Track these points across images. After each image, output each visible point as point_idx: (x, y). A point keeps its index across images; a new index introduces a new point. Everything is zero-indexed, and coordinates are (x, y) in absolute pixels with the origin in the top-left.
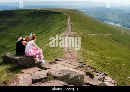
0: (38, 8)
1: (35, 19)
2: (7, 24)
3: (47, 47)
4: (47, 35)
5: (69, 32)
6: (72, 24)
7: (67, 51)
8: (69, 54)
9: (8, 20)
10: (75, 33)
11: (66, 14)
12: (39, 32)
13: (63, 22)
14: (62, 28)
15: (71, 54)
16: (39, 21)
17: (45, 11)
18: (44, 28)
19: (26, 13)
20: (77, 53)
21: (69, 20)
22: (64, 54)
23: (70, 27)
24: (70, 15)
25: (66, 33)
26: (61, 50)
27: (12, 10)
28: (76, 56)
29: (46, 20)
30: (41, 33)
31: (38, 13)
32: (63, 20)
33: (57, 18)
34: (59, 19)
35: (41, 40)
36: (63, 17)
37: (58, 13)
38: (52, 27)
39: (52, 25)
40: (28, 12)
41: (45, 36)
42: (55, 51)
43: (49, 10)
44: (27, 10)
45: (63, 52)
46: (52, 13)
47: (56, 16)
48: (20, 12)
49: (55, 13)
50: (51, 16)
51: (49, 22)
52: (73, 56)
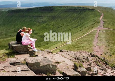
0: (74, 5)
1: (71, 14)
2: (48, 18)
3: (79, 40)
4: (81, 29)
5: (100, 28)
6: (104, 20)
7: (95, 45)
8: (97, 47)
9: (49, 15)
10: (106, 29)
11: (99, 12)
12: (75, 26)
13: (96, 18)
14: (95, 23)
15: (99, 48)
16: (75, 17)
17: (81, 7)
18: (79, 23)
19: (64, 9)
20: (104, 47)
21: (102, 17)
22: (93, 47)
23: (102, 23)
24: (103, 13)
25: (98, 28)
26: (91, 43)
27: (53, 7)
28: (103, 49)
29: (81, 16)
30: (76, 27)
31: (75, 10)
32: (97, 16)
33: (91, 14)
34: (93, 15)
35: (75, 33)
36: (97, 14)
37: (93, 10)
38: (86, 22)
39: (86, 21)
40: (66, 8)
41: (79, 30)
42: (85, 44)
43: (85, 7)
44: (65, 7)
45: (92, 45)
46: (87, 10)
47: (90, 13)
48: (59, 8)
49: (89, 10)
50: (86, 12)
51: (83, 18)
52: (101, 50)
